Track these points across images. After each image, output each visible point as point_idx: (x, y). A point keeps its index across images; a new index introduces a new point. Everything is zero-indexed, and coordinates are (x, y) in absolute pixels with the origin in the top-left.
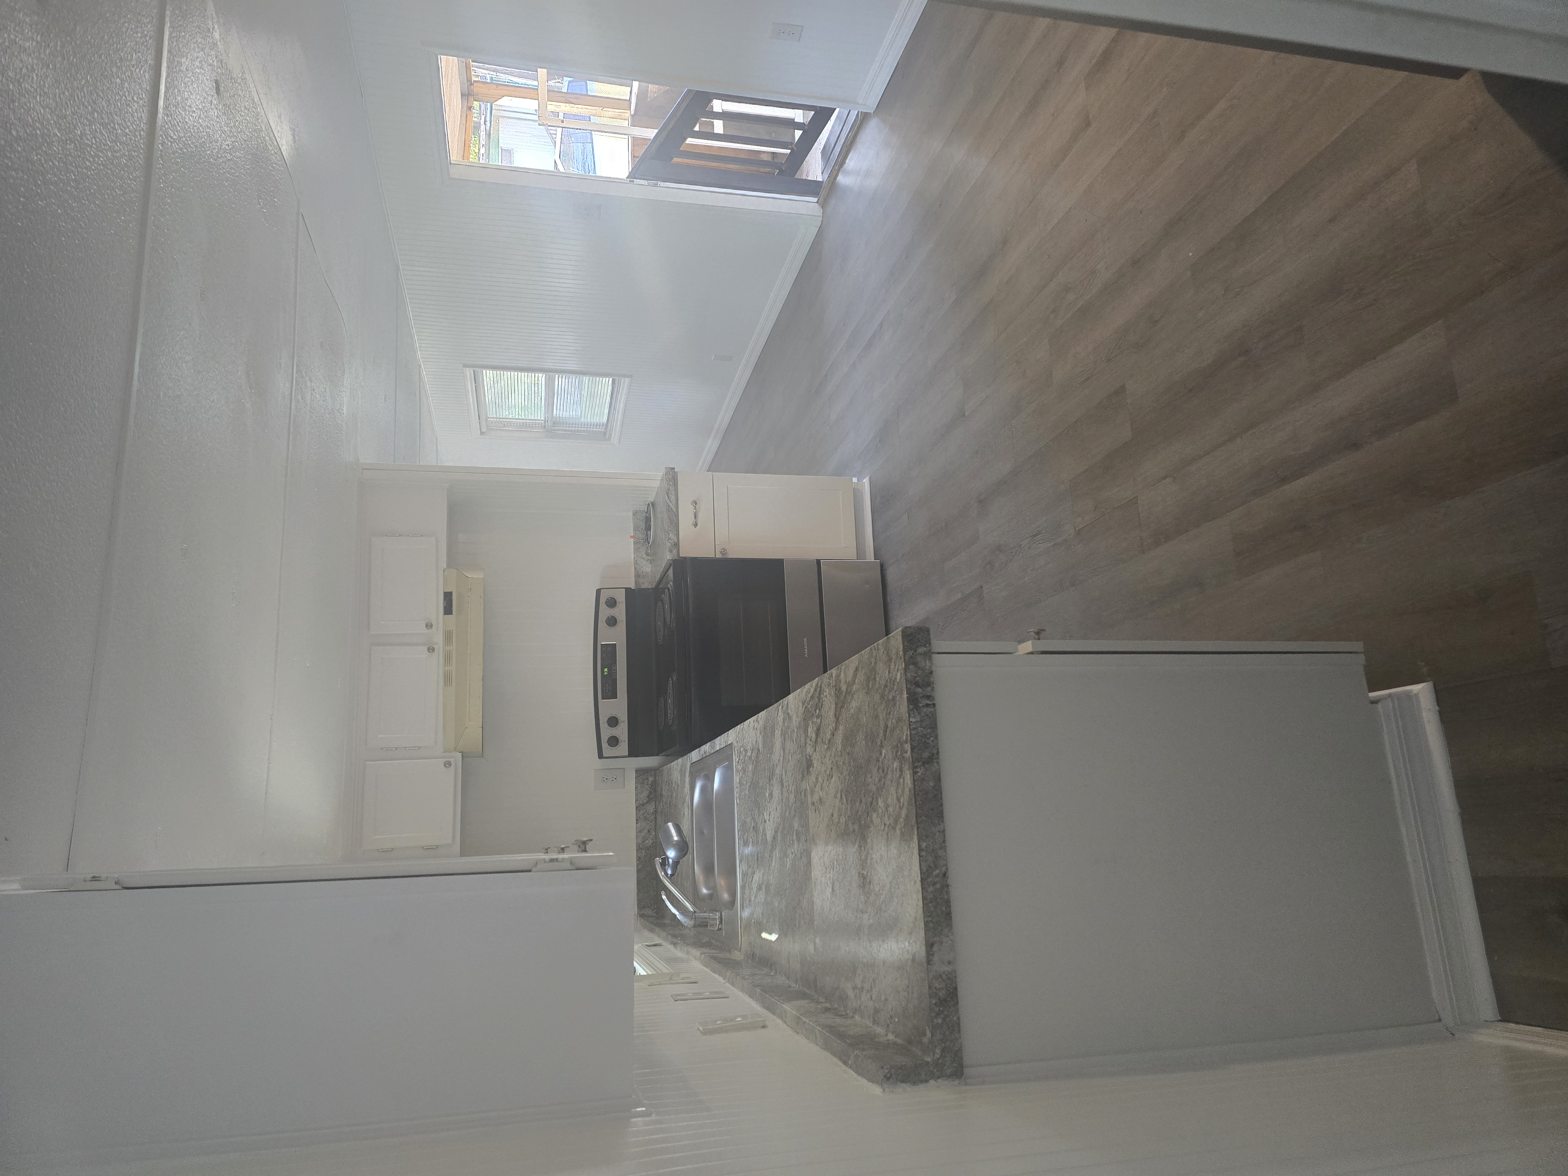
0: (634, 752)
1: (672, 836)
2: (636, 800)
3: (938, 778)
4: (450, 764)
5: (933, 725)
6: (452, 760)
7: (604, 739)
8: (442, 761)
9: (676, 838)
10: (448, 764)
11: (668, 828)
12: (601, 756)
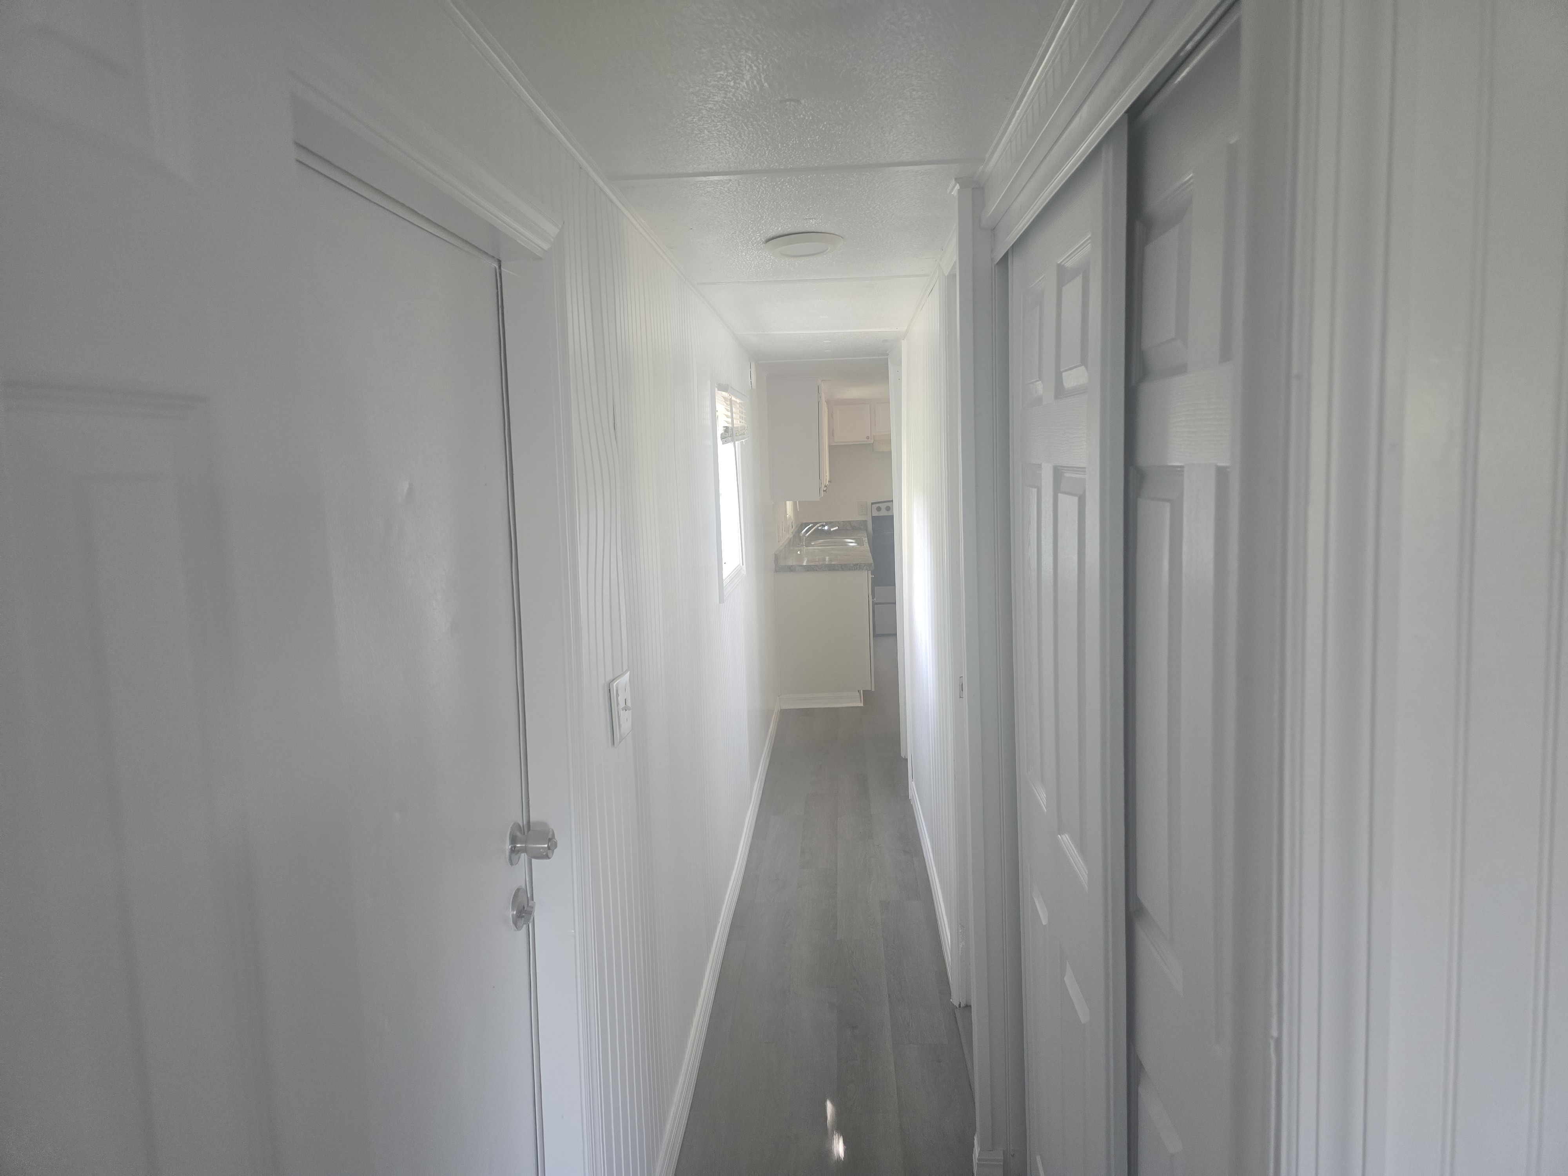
0: (874, 518)
1: (833, 528)
2: (853, 521)
3: (838, 570)
4: (868, 439)
5: (850, 570)
6: (870, 439)
7: (880, 505)
8: (869, 435)
9: (832, 530)
10: (868, 438)
11: (835, 527)
12: (872, 504)
